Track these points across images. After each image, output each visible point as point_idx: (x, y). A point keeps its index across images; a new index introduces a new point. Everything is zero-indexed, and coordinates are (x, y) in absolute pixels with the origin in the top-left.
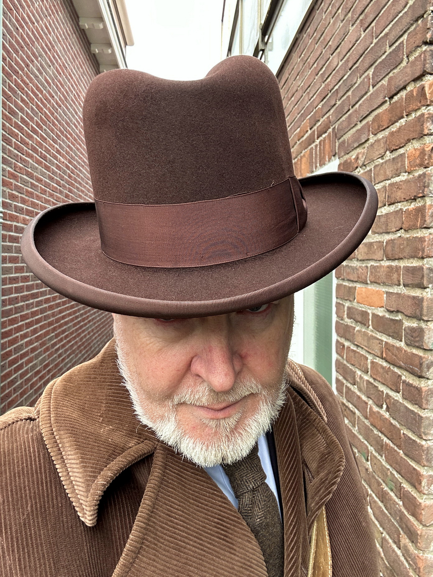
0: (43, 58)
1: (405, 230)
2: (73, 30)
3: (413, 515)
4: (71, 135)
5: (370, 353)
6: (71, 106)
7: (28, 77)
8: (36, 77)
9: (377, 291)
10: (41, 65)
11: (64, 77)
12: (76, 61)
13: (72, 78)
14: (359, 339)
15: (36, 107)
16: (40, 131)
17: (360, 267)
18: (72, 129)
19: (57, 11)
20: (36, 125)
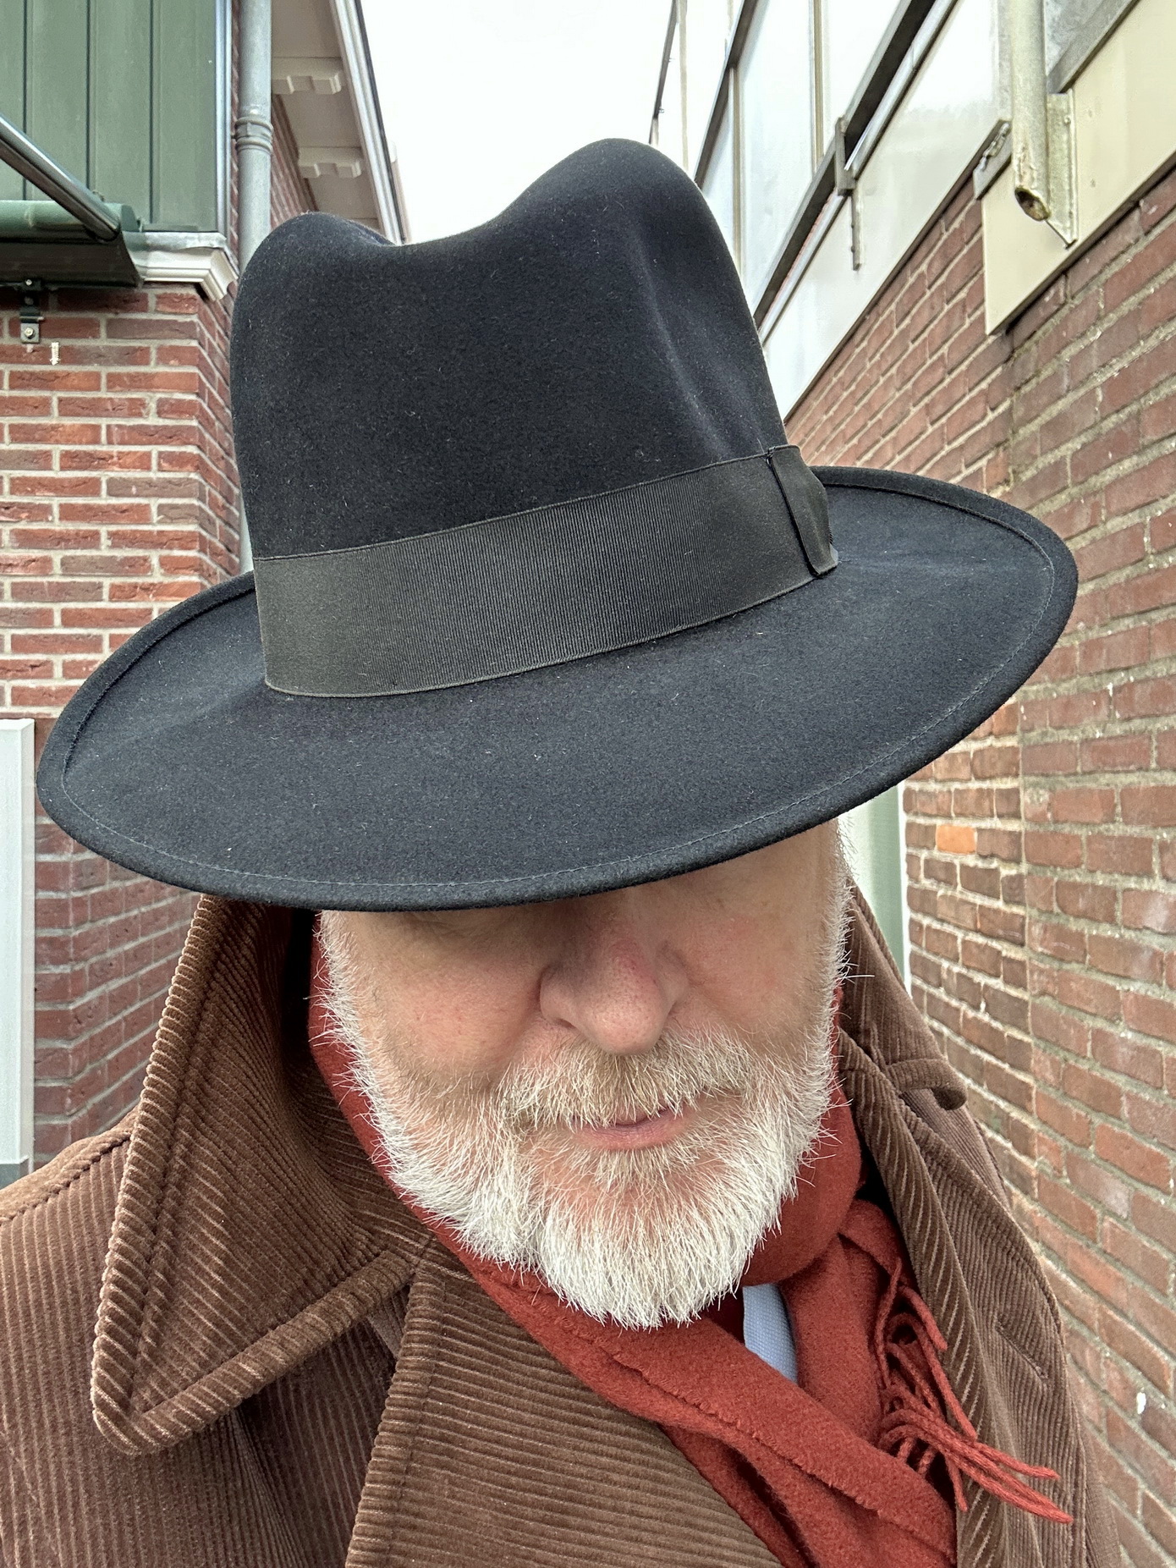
1: (997, 737)
3: (1027, 1152)
5: (958, 927)
9: (967, 828)
14: (943, 910)
17: (941, 792)
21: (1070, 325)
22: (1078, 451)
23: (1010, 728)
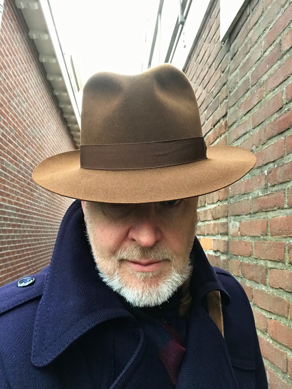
0: (21, 97)
1: (221, 201)
2: (42, 81)
4: (35, 145)
6: (37, 127)
7: (9, 108)
8: (15, 108)
9: (209, 240)
10: (19, 101)
11: (34, 109)
12: (43, 99)
13: (39, 110)
15: (13, 127)
16: (14, 142)
17: (202, 225)
18: (37, 141)
19: (32, 70)
20: (12, 138)
21: (251, 22)
22: (254, 71)
23: (225, 197)
